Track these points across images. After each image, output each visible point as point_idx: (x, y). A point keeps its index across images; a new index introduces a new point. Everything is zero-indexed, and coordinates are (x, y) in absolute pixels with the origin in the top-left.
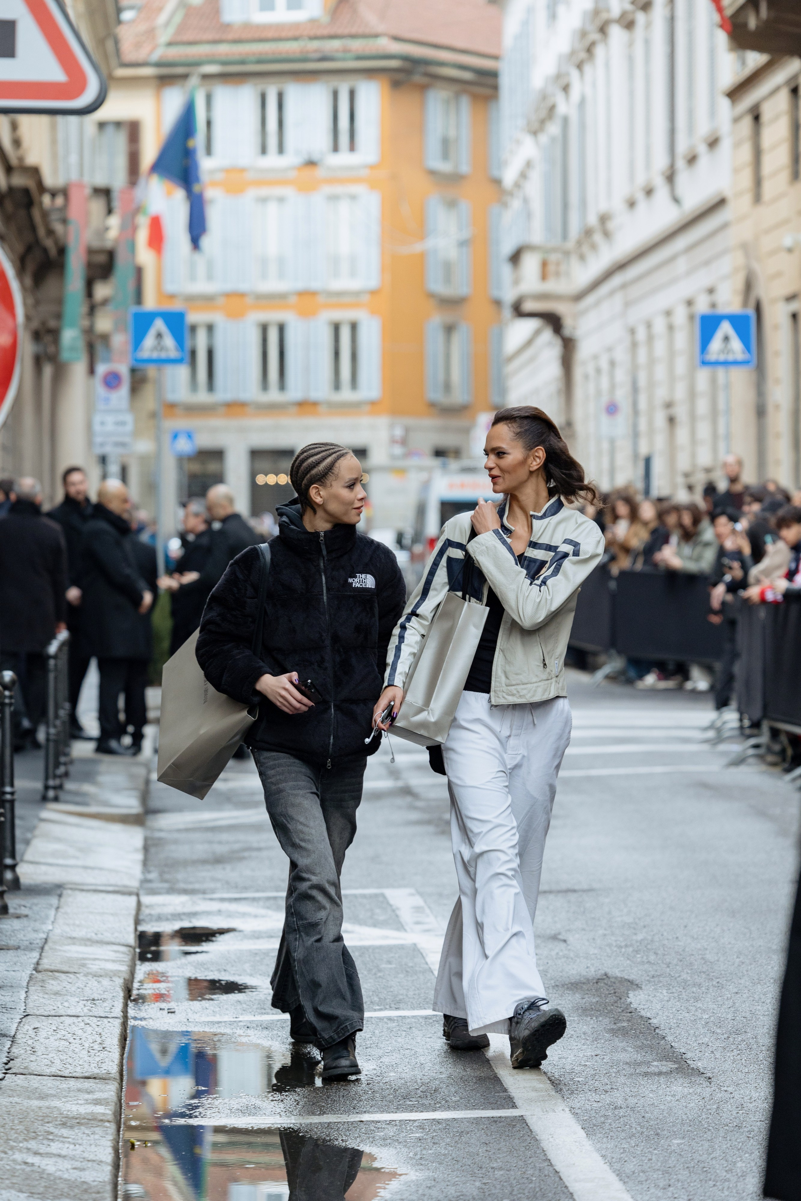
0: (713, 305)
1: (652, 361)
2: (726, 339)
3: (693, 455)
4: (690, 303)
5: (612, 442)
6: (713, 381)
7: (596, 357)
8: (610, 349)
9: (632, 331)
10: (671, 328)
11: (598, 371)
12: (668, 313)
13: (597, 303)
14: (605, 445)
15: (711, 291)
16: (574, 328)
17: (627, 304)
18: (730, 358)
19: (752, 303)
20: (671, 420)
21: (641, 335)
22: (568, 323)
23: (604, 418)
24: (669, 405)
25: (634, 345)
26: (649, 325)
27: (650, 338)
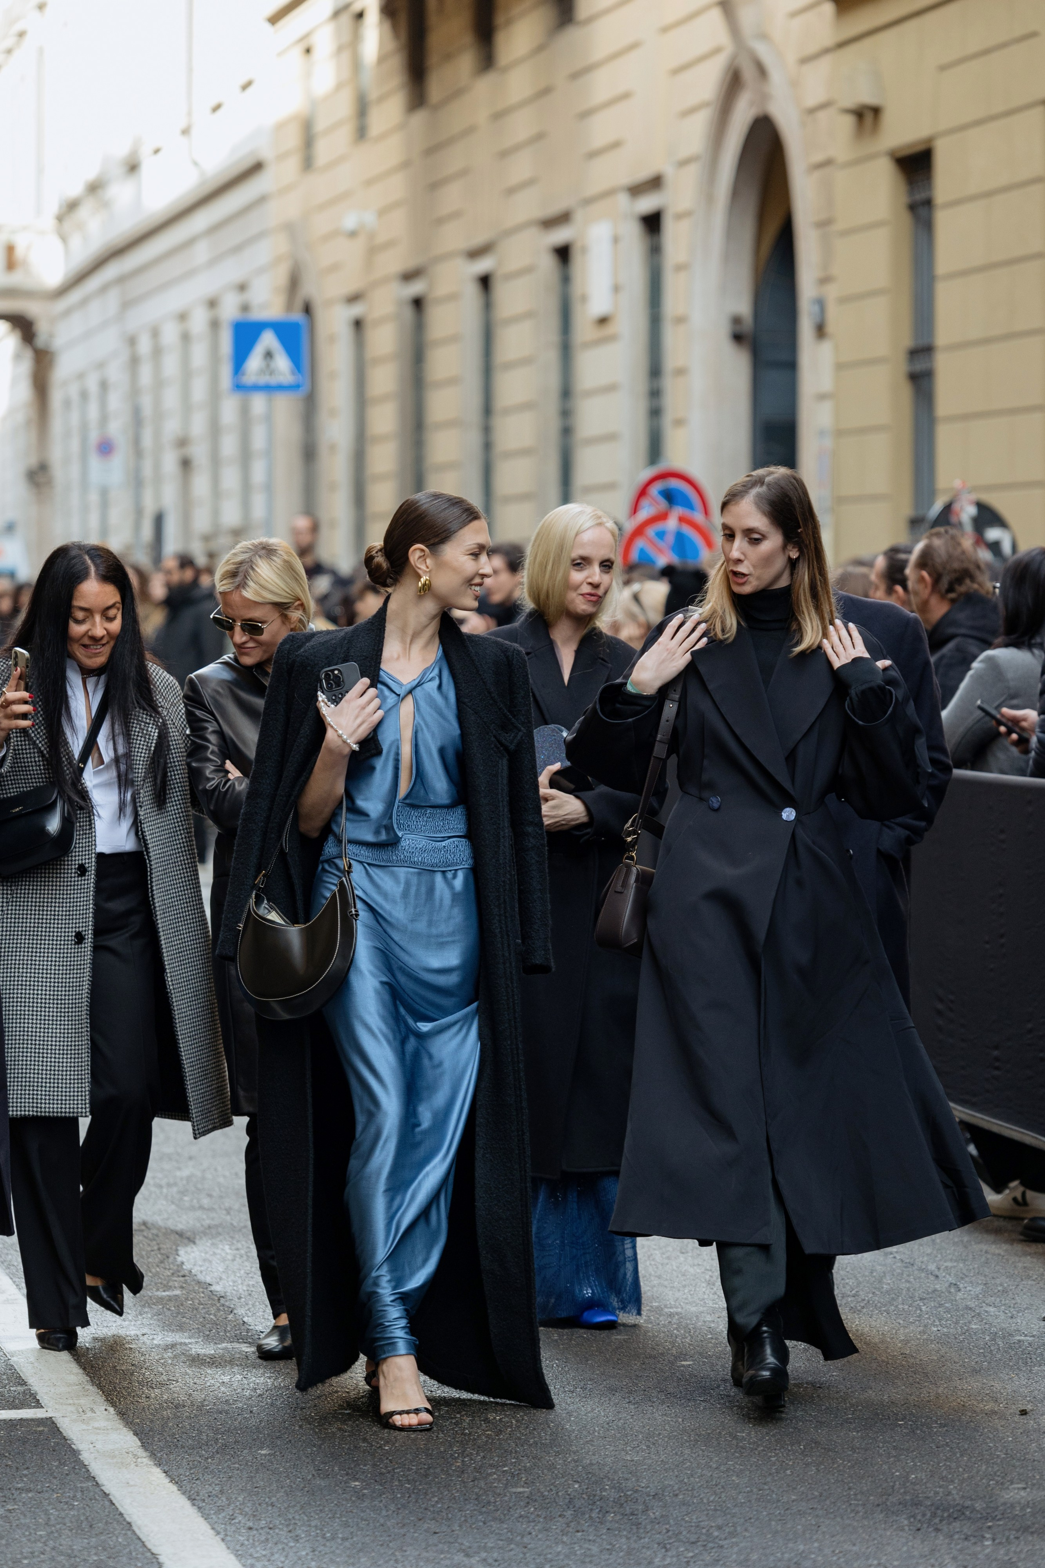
0: (245, 308)
1: (159, 384)
2: (269, 355)
3: (216, 512)
4: (212, 304)
5: (104, 493)
6: (245, 412)
7: (81, 376)
8: (101, 365)
9: (132, 341)
10: (186, 338)
11: (84, 395)
12: (183, 317)
13: (84, 302)
14: (94, 497)
15: (242, 287)
16: (51, 336)
17: (126, 305)
18: (273, 380)
19: (299, 304)
20: (186, 464)
21: (145, 346)
22: (42, 329)
23: (95, 462)
24: (182, 442)
25: (134, 361)
26: (155, 333)
27: (157, 352)
